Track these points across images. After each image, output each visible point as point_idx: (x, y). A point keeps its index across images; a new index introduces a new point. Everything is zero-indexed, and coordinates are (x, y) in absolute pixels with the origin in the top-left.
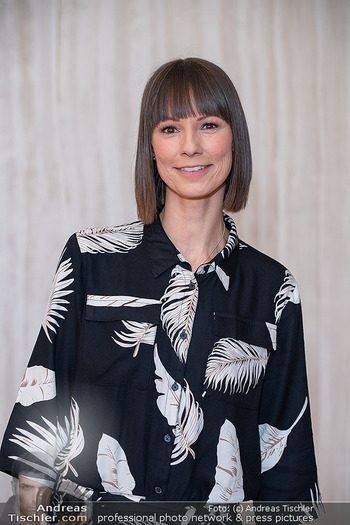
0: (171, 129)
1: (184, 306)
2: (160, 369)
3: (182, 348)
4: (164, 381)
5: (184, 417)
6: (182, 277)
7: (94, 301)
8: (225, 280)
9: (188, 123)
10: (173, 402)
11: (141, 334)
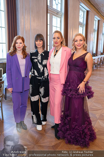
0: (37, 41)
1: (40, 57)
2: (38, 63)
3: (40, 61)
4: (39, 65)
5: (41, 68)
6: (39, 55)
7: (32, 57)
8: (43, 54)
9: (38, 41)
10: (40, 66)
11: (36, 60)
